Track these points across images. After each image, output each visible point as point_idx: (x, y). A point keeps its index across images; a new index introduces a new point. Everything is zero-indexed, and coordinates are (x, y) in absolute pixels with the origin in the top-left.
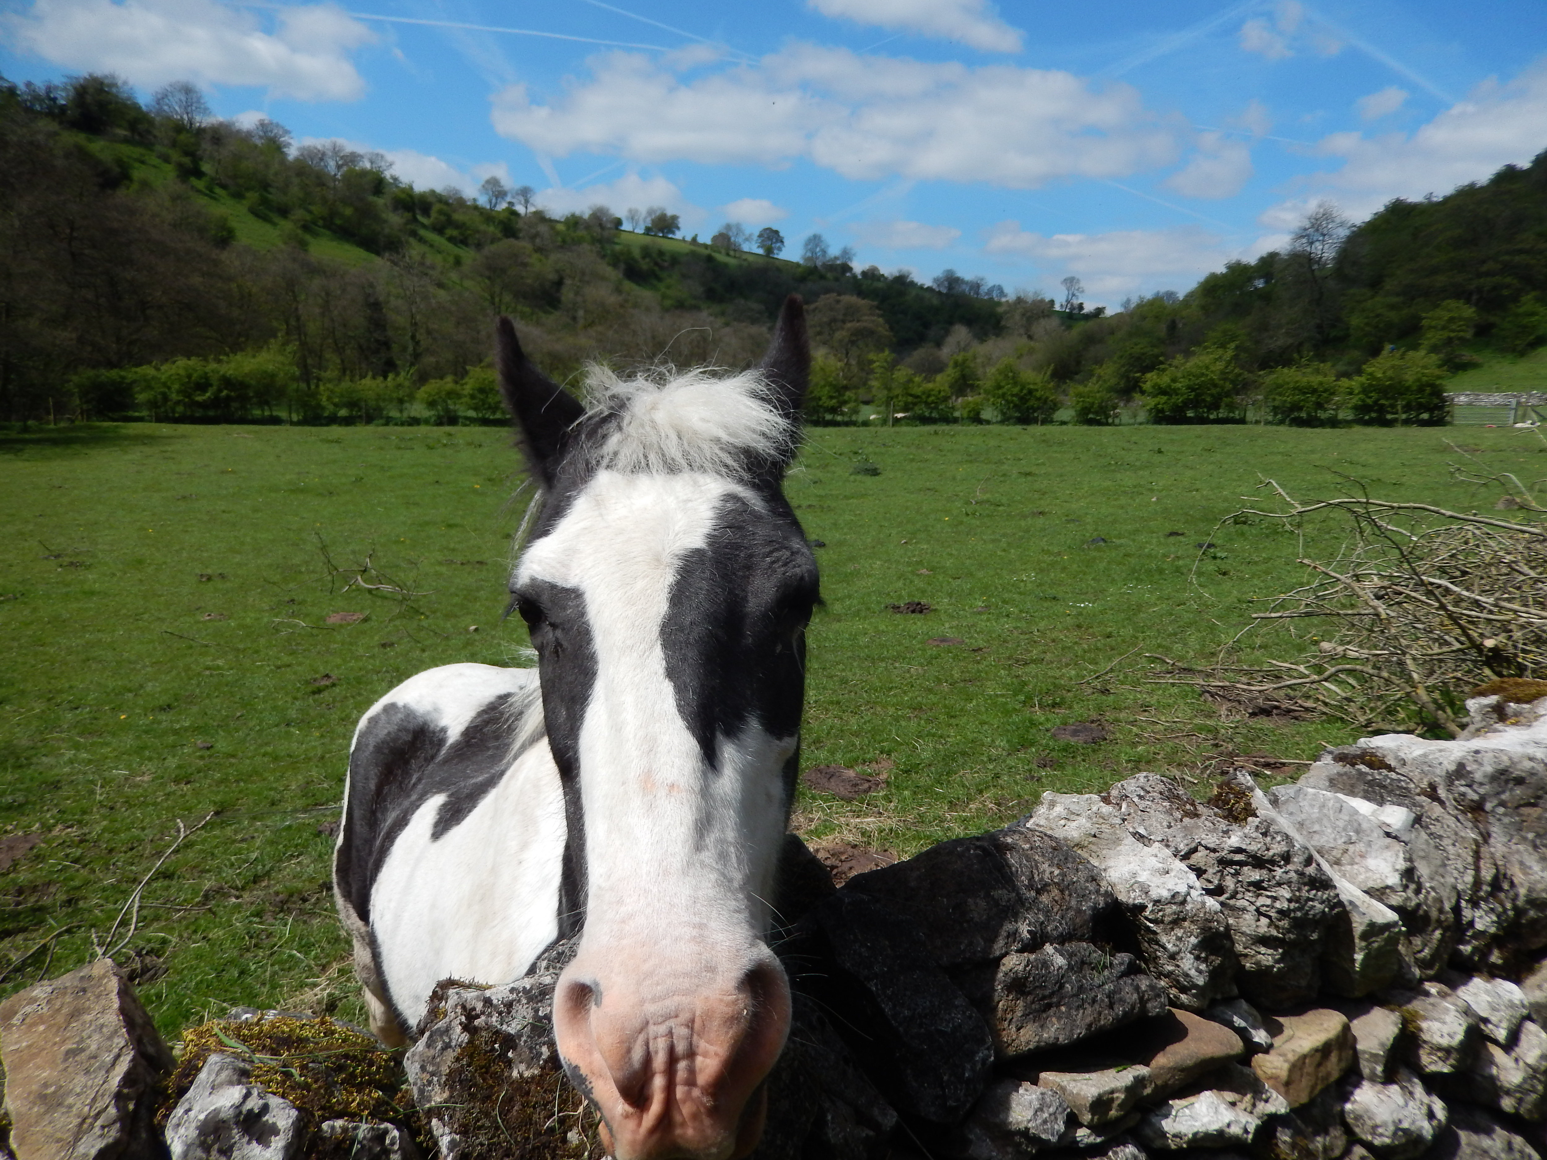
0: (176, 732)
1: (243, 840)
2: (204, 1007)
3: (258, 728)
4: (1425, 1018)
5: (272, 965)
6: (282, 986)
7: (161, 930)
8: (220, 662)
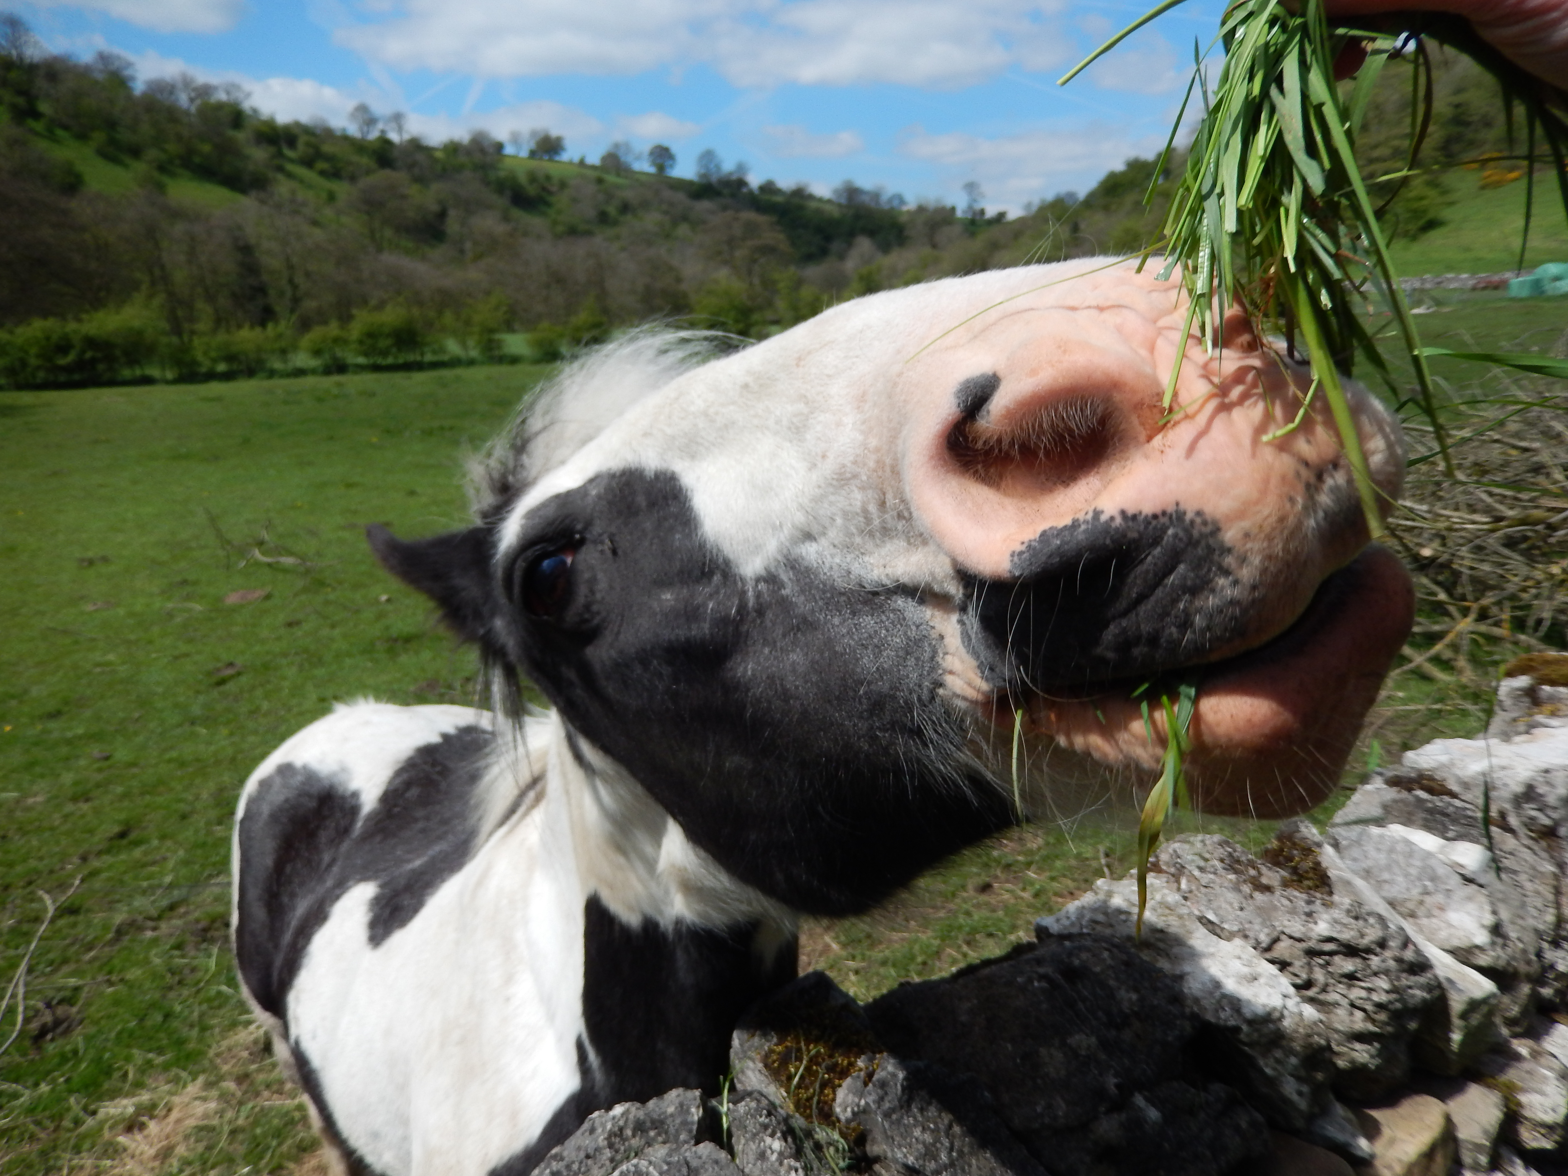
0: (69, 742)
1: (154, 863)
2: (128, 1059)
3: (159, 730)
4: (1524, 1090)
5: (200, 1004)
6: (212, 1027)
7: (72, 975)
8: (111, 657)
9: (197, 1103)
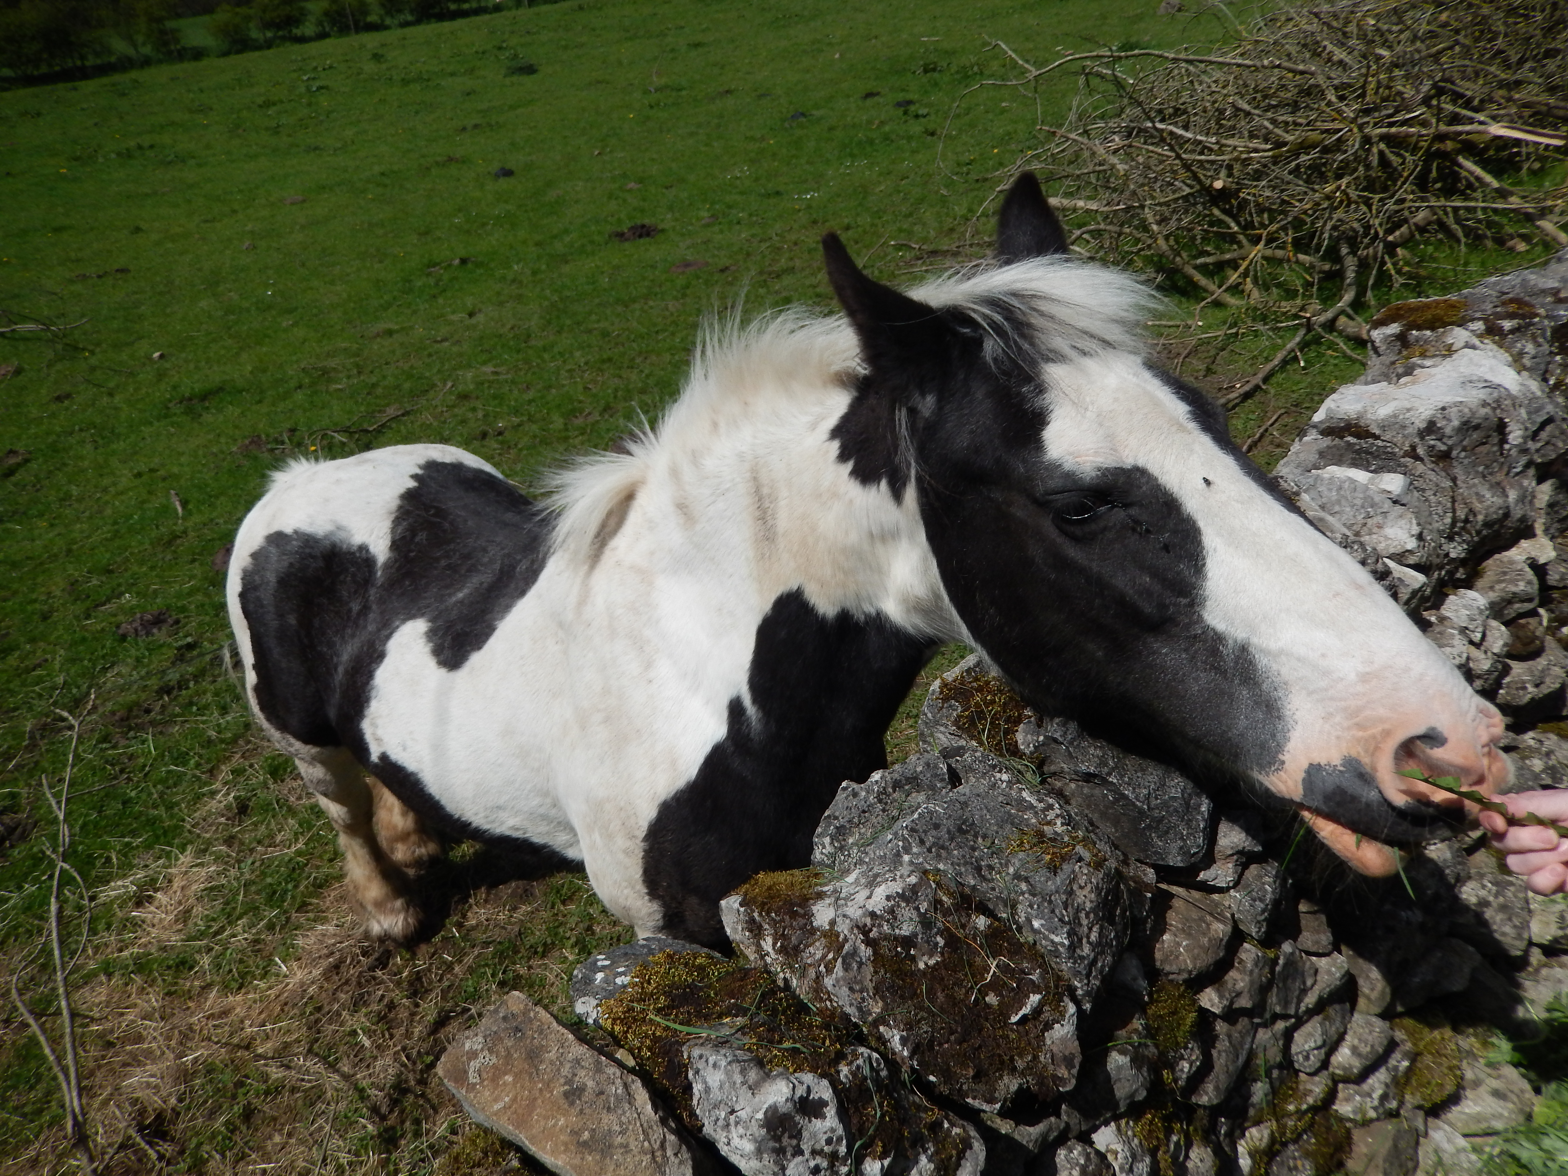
9: (194, 870)
